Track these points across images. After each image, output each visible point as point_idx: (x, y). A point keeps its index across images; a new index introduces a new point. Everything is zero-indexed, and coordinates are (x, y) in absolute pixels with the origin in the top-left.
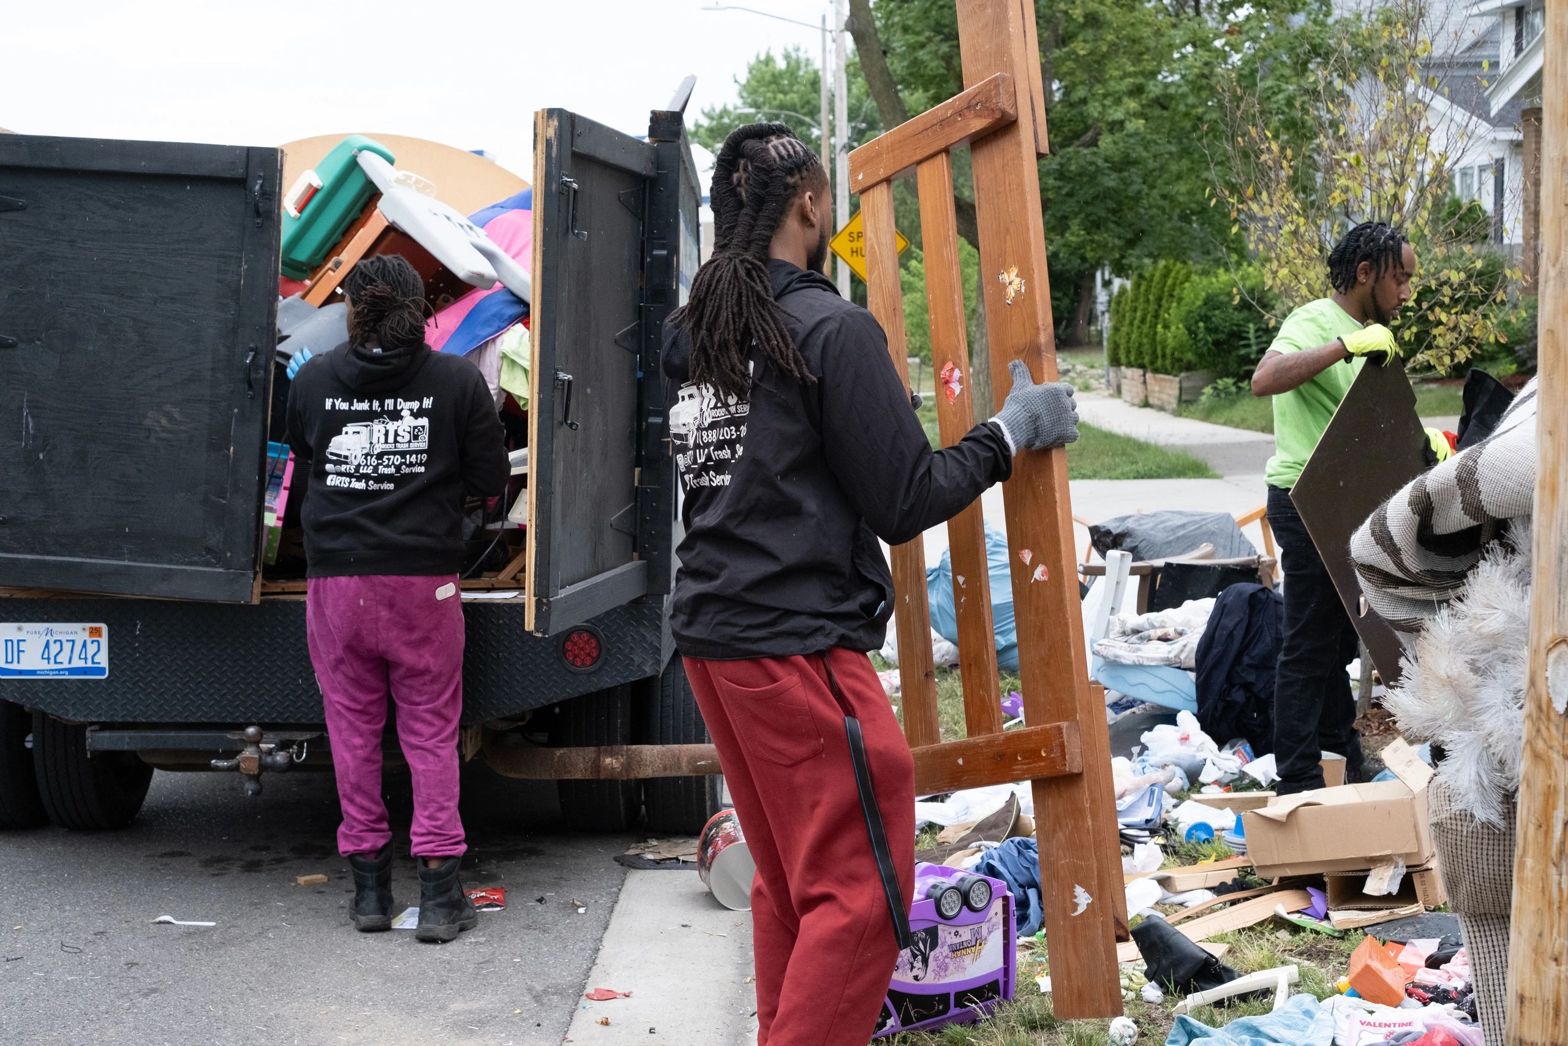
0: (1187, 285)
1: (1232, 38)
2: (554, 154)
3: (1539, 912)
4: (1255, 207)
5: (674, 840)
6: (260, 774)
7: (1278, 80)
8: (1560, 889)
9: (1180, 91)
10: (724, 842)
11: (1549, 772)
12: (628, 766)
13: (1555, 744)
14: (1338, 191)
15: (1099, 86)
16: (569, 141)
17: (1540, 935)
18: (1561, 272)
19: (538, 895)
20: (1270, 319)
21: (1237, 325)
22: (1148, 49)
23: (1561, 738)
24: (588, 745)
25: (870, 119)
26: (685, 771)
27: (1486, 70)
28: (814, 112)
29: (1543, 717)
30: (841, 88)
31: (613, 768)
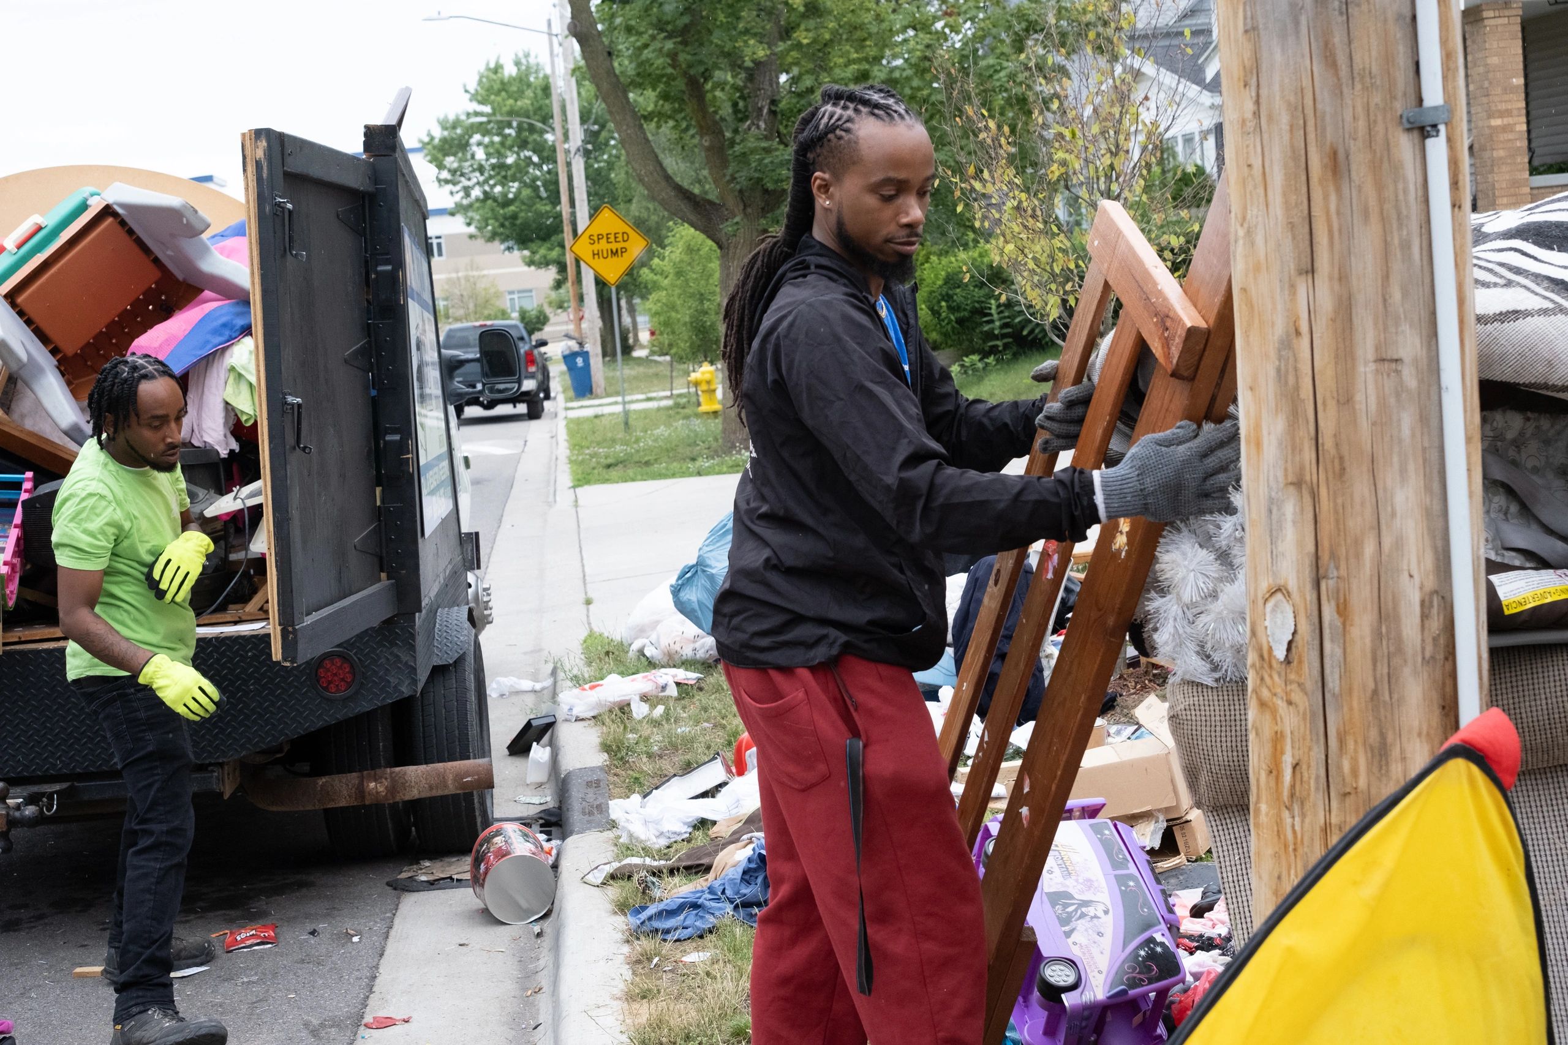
0: (926, 265)
1: (951, 20)
2: (265, 175)
3: (1276, 855)
4: (977, 185)
5: (447, 860)
6: (9, 830)
7: (998, 58)
8: (1294, 832)
9: (905, 74)
10: (496, 857)
11: (1275, 718)
12: (393, 790)
13: (1279, 691)
14: (1056, 165)
15: (825, 74)
16: (280, 162)
17: (1279, 878)
18: (1248, 231)
19: (310, 928)
20: (1000, 294)
21: (978, 302)
22: (870, 35)
23: (1283, 685)
24: (350, 772)
25: (601, 121)
26: (451, 789)
27: (1188, 38)
28: (546, 118)
29: (1266, 666)
30: (571, 92)
31: (377, 793)
